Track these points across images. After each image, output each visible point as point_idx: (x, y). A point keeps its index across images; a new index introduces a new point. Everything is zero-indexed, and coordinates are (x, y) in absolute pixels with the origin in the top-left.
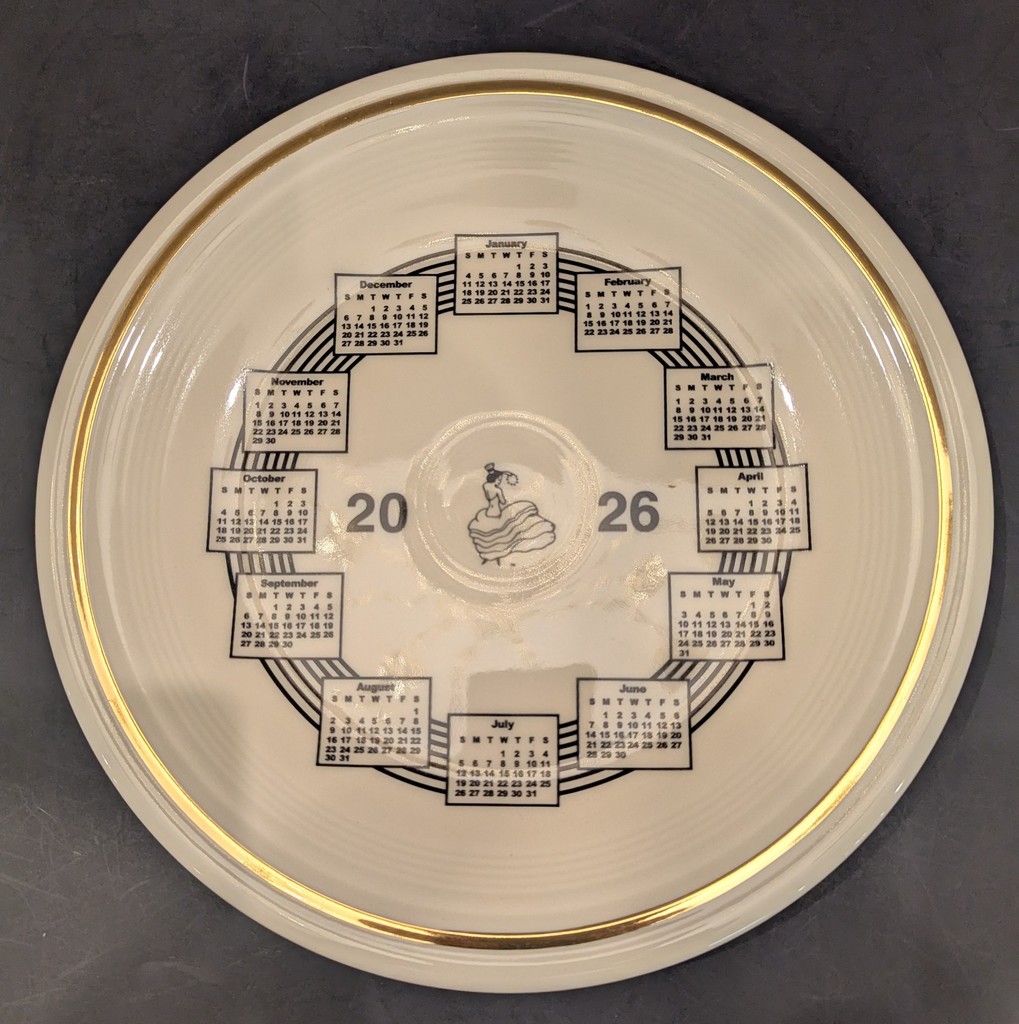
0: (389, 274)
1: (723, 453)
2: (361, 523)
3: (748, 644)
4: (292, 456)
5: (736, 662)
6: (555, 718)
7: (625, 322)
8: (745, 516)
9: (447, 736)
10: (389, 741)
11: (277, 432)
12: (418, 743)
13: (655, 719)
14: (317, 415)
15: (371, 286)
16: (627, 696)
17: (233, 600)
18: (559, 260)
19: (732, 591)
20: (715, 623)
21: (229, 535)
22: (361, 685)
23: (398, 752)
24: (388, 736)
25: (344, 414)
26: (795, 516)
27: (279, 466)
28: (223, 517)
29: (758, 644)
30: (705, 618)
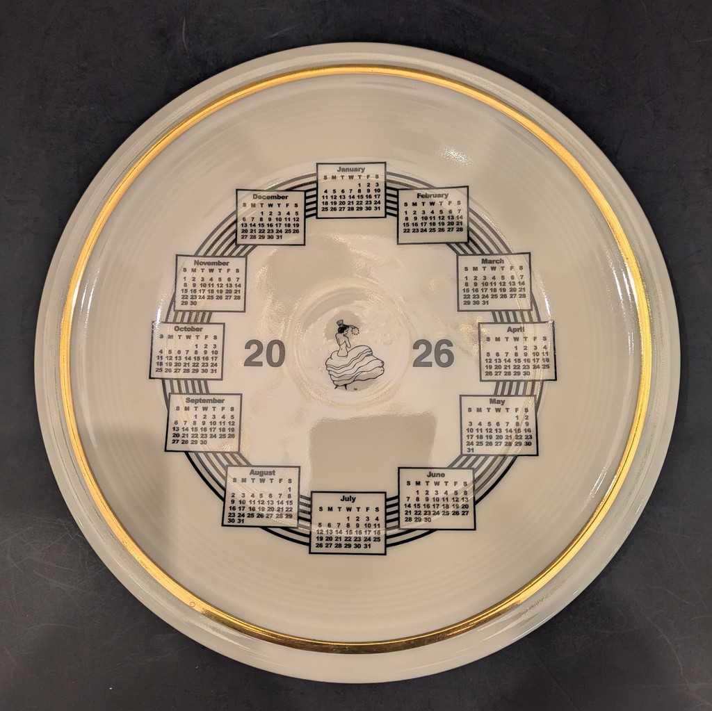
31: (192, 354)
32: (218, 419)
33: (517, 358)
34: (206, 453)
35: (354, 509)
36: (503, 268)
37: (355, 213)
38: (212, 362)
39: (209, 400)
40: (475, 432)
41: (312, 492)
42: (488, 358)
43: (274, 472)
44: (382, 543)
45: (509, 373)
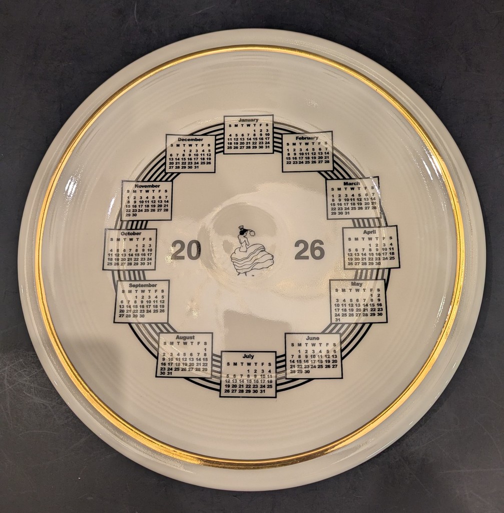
0: (192, 134)
1: (356, 221)
2: (179, 255)
3: (369, 315)
4: (145, 222)
5: (364, 324)
6: (274, 353)
7: (306, 158)
8: (367, 251)
9: (221, 362)
10: (191, 364)
11: (138, 211)
12: (206, 365)
13: (324, 353)
14: (157, 202)
15: (183, 140)
16: (310, 342)
17: (115, 294)
18: (274, 128)
19: (361, 289)
20: (352, 304)
21: (114, 261)
22: (178, 336)
23: (196, 370)
24: (192, 362)
25: (170, 201)
26: (392, 251)
27: (138, 227)
28: (111, 253)
29: (374, 314)
30: (348, 302)
31: (133, 252)
32: (153, 299)
33: (371, 252)
34: (143, 324)
35: (253, 364)
36: (359, 188)
37: (251, 150)
38: (148, 257)
39: (146, 285)
40: (341, 306)
41: (222, 352)
42: (350, 253)
43: (194, 337)
44: (273, 390)
45: (365, 264)
